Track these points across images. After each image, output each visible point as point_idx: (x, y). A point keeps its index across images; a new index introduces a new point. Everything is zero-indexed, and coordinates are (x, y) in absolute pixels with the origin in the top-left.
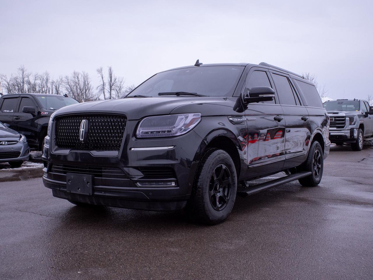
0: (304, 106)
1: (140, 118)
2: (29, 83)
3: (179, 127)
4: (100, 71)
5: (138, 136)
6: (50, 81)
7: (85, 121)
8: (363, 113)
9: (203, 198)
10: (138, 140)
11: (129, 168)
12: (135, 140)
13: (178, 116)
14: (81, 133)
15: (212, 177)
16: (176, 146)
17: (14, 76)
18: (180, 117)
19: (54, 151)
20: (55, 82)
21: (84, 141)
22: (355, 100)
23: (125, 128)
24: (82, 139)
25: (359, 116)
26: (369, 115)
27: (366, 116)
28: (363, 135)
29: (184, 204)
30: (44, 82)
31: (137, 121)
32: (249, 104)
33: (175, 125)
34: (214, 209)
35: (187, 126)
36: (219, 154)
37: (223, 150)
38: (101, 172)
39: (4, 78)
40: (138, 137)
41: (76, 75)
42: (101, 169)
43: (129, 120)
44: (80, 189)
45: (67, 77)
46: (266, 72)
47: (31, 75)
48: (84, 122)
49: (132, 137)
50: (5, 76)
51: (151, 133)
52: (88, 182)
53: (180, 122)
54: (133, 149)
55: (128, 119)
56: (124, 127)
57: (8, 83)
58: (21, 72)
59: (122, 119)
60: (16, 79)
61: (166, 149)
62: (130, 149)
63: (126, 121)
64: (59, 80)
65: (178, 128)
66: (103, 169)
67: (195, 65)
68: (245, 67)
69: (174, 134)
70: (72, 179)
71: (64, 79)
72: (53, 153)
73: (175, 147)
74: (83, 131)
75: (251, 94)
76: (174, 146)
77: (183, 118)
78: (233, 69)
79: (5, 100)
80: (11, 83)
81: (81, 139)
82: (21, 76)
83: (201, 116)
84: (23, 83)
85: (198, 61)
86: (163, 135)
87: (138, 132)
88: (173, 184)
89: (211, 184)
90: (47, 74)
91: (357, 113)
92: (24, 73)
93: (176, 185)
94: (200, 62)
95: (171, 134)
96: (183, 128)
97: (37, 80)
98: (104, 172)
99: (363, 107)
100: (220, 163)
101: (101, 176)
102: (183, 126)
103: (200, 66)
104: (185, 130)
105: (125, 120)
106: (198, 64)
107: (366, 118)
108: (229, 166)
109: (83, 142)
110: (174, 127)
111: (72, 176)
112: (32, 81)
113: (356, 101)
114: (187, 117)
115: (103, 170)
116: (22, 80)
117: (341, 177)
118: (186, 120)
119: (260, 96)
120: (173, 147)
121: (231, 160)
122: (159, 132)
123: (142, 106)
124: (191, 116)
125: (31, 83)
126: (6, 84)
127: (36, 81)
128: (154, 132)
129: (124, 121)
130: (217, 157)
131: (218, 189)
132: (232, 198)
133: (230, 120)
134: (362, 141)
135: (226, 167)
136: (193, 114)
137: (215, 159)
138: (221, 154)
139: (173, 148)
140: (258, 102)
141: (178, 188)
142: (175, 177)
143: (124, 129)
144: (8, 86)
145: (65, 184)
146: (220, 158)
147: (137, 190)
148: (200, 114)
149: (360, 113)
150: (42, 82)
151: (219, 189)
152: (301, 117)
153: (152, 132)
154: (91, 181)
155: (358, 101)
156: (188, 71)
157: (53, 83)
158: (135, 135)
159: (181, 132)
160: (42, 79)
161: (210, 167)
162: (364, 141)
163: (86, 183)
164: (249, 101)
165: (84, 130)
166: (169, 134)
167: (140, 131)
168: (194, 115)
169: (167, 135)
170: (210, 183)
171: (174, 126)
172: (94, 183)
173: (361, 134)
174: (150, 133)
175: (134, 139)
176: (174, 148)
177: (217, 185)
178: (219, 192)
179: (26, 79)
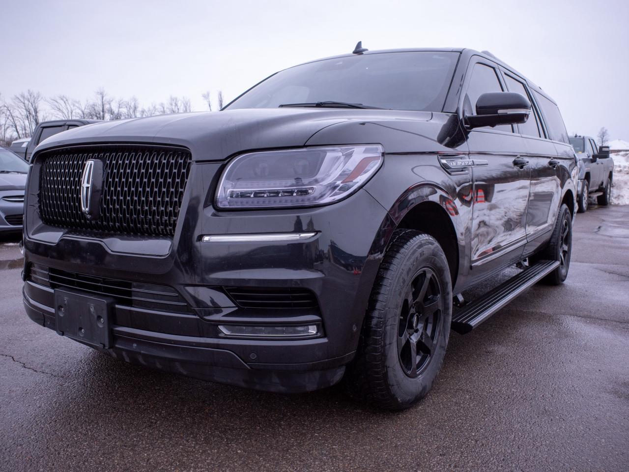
0: (550, 140)
1: (224, 158)
2: (112, 112)
3: (329, 180)
4: (206, 96)
5: (221, 202)
6: (140, 109)
7: (93, 162)
8: (589, 157)
9: (384, 356)
10: (220, 214)
11: (196, 288)
12: (214, 215)
13: (325, 152)
14: (83, 193)
15: (406, 301)
16: (320, 231)
17: (91, 102)
18: (331, 154)
19: (33, 235)
20: (147, 110)
21: (90, 213)
22: (576, 136)
23: (186, 182)
24: (87, 207)
25: (585, 160)
26: (598, 159)
27: (593, 160)
28: (588, 189)
29: (338, 375)
30: (131, 111)
31: (219, 165)
32: (474, 129)
33: (318, 177)
34: (407, 375)
35: (348, 177)
36: (421, 246)
37: (428, 233)
39: (77, 105)
40: (220, 206)
41: (174, 101)
42: (130, 285)
43: (197, 162)
44: (83, 330)
45: (162, 105)
46: (494, 68)
47: (114, 101)
48: (91, 165)
49: (205, 206)
50: (78, 102)
51: (255, 196)
52: (99, 317)
53: (331, 168)
54: (206, 238)
55: (194, 158)
56: (186, 180)
57: (82, 111)
58: (100, 97)
59: (181, 159)
60: (93, 106)
61: (295, 238)
62: (200, 238)
63: (190, 163)
64: (152, 108)
65: (325, 183)
67: (354, 52)
68: (459, 53)
69: (315, 199)
70: (65, 305)
71: (158, 107)
72: (30, 238)
73: (319, 234)
74: (87, 188)
75: (481, 108)
76: (317, 232)
77: (338, 158)
78: (435, 57)
79: (44, 129)
80: (86, 111)
81: (83, 209)
82: (100, 102)
83: (383, 154)
84: (103, 111)
85: (359, 44)
86: (286, 201)
87: (220, 193)
88: (313, 330)
89: (402, 318)
90: (135, 100)
91: (580, 156)
92: (104, 98)
93: (319, 334)
94: (363, 47)
95: (309, 199)
96: (338, 182)
97: (121, 108)
98: (137, 294)
99: (588, 146)
100: (422, 266)
101: (130, 303)
102: (338, 179)
103: (362, 54)
104: (343, 189)
105: (189, 161)
106: (359, 51)
107: (594, 164)
108: (440, 271)
109: (89, 216)
110: (317, 181)
111: (66, 298)
112: (116, 110)
113: (578, 137)
114: (349, 156)
116: (101, 109)
117: (591, 265)
118: (346, 163)
119: (500, 111)
120: (313, 234)
121: (444, 256)
122: (277, 193)
123: (232, 125)
124: (359, 153)
125: (114, 112)
126: (81, 112)
127: (121, 110)
128: (264, 192)
129: (185, 162)
130: (417, 254)
131: (414, 325)
132: (442, 340)
133: (443, 164)
134: (586, 199)
135: (433, 275)
136: (362, 148)
137: (413, 257)
138: (425, 244)
139: (313, 236)
140: (493, 125)
141: (325, 340)
142: (317, 312)
143: (183, 184)
144: (82, 115)
146: (423, 254)
147: (217, 346)
148: (380, 147)
149: (584, 156)
150: (129, 111)
151: (417, 325)
152: (549, 160)
153: (257, 194)
154: (104, 314)
155: (582, 137)
157: (143, 112)
158: (211, 199)
159: (334, 195)
160: (128, 106)
161: (401, 280)
162: (589, 197)
163: (96, 317)
164: (475, 123)
165: (89, 185)
166: (303, 200)
167: (225, 190)
168: (366, 151)
169: (297, 201)
170: (401, 316)
171: (314, 178)
172: (114, 317)
173: (586, 187)
174: (252, 196)
175: (210, 210)
176: (316, 238)
177: (412, 315)
178: (417, 331)
179: (107, 107)
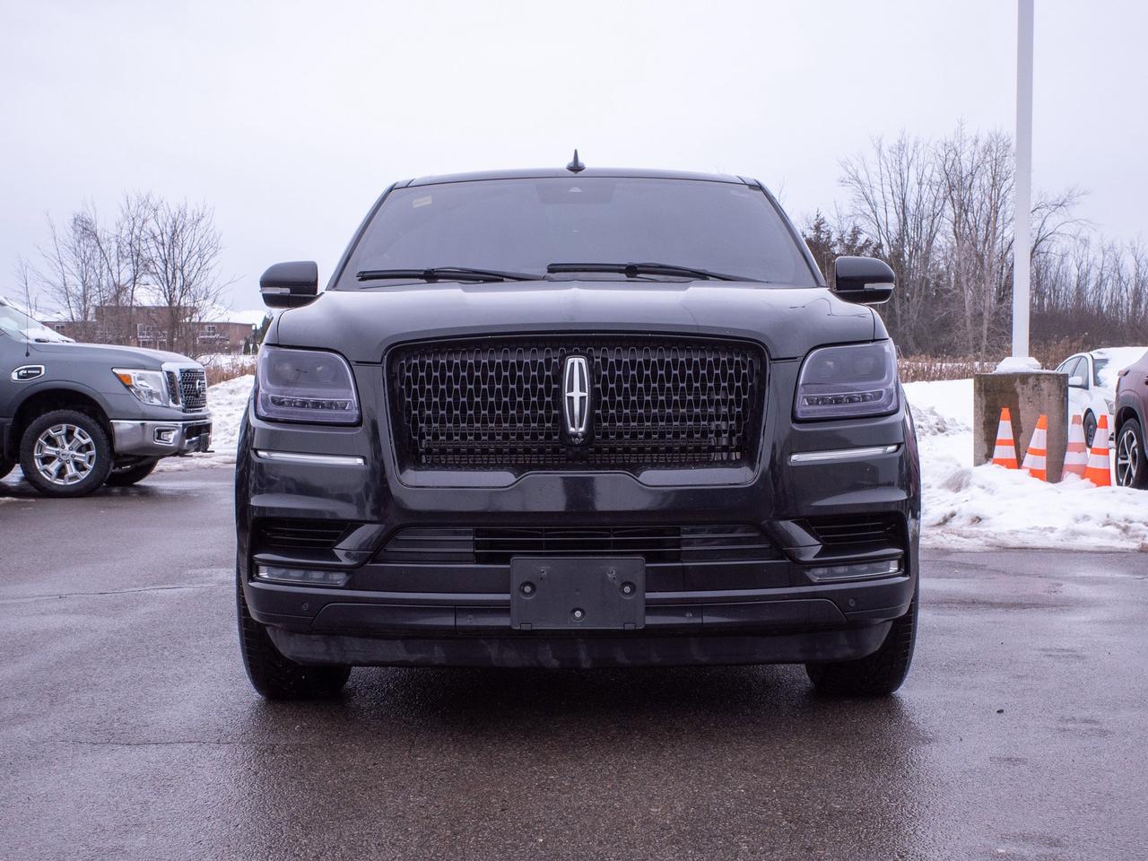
7: (582, 360)
14: (572, 405)
21: (586, 434)
24: (581, 426)
38: (678, 543)
42: (678, 532)
48: (580, 364)
66: (687, 533)
81: (572, 430)
98: (689, 542)
109: (583, 441)
115: (684, 536)
119: (867, 286)
145: (507, 603)
156: (576, 190)
165: (586, 394)
